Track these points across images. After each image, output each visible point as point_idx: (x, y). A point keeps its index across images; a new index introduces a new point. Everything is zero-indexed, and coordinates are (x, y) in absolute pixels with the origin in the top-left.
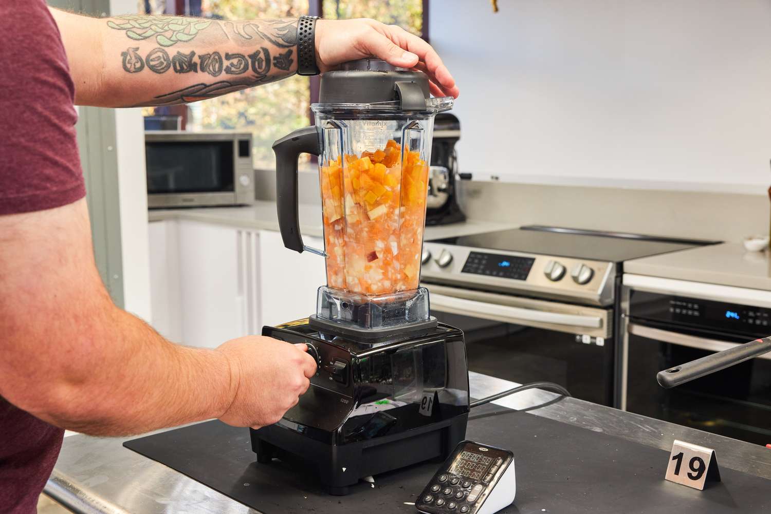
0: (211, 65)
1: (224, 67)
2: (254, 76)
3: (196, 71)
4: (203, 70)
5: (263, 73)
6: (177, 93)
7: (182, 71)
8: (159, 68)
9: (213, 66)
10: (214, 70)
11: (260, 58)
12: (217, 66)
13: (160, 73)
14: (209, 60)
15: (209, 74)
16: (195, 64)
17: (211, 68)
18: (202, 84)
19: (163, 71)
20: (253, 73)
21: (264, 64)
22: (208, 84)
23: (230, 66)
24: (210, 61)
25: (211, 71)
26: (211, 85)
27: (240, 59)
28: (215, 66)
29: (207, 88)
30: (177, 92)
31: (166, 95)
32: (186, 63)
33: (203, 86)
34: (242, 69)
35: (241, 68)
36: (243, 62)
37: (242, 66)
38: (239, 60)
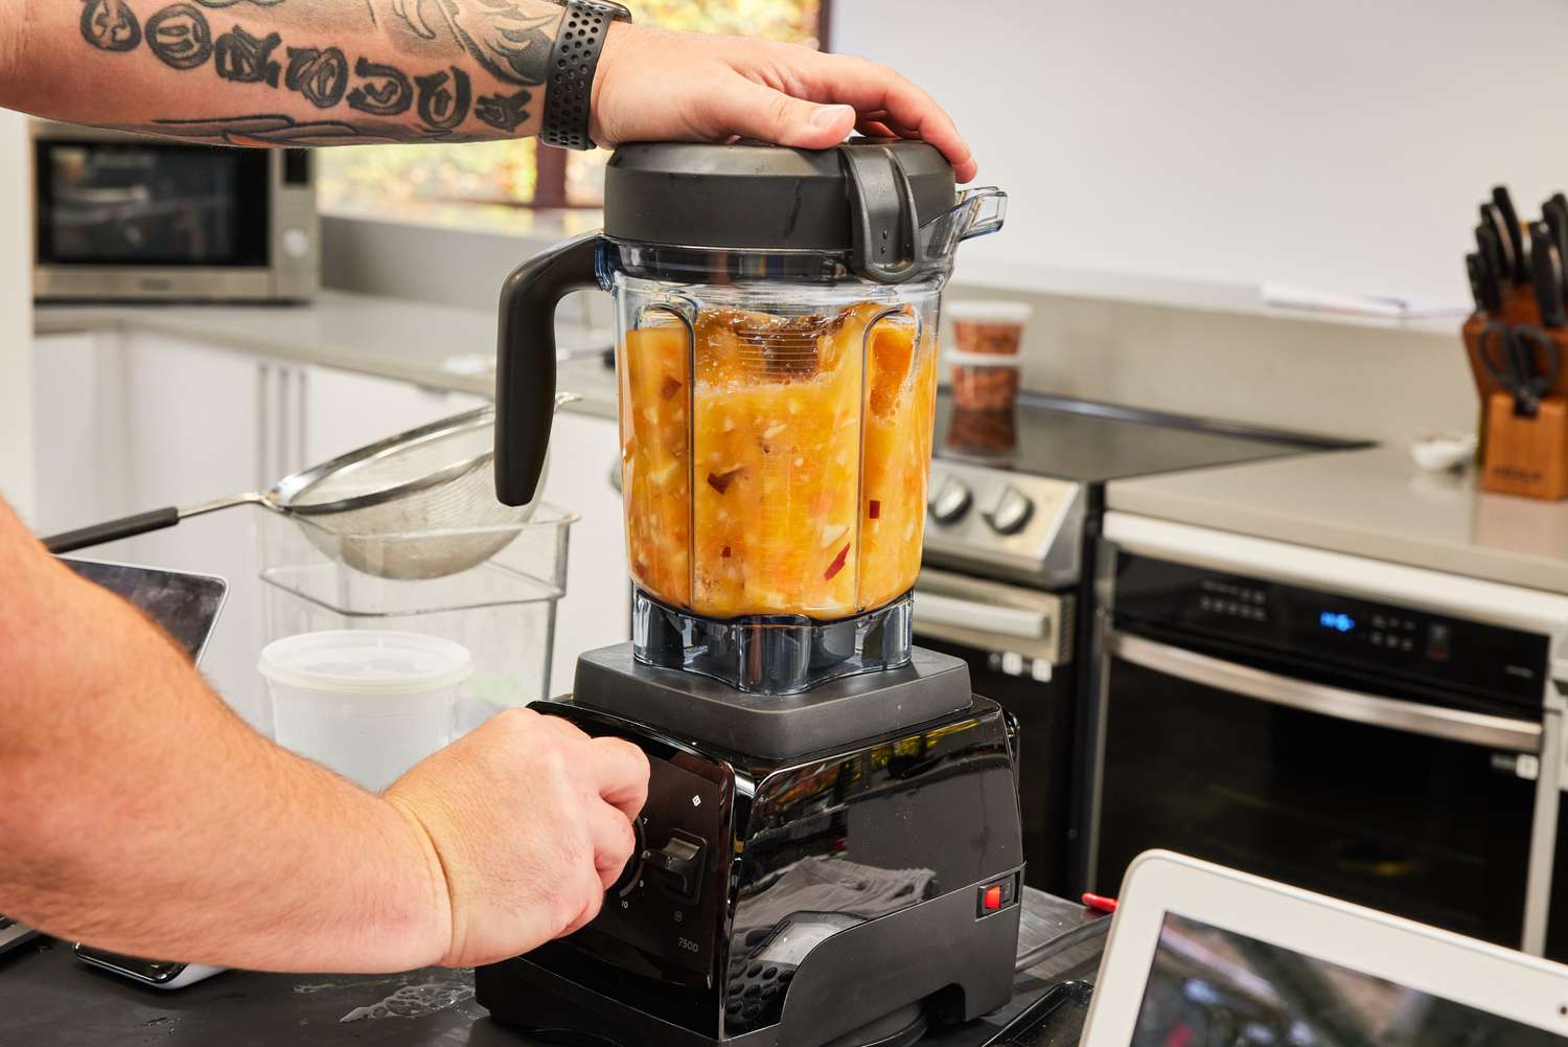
0: (316, 78)
1: (348, 90)
2: (419, 126)
3: (273, 83)
4: (292, 84)
5: (443, 125)
6: (212, 123)
7: (236, 75)
8: (179, 55)
9: (319, 83)
10: (321, 88)
11: (445, 91)
12: (331, 83)
13: (178, 68)
14: (311, 66)
15: (306, 97)
16: (276, 67)
17: (314, 85)
18: (283, 117)
19: (186, 63)
20: (418, 120)
21: (451, 105)
22: (298, 119)
23: (363, 90)
24: (315, 68)
25: (312, 92)
26: (305, 124)
27: (392, 79)
28: (325, 81)
29: (295, 129)
30: (214, 120)
31: (183, 122)
32: (251, 60)
33: (285, 122)
34: (392, 106)
35: (389, 104)
36: (399, 90)
37: (394, 99)
38: (390, 83)
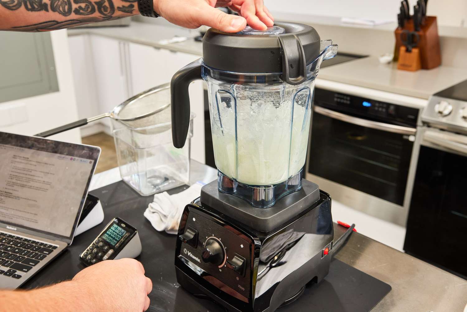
0: (61, 7)
1: (73, 9)
2: (100, 16)
3: (47, 10)
4: (54, 10)
5: (108, 15)
6: (31, 27)
7: (33, 9)
8: (11, 5)
9: (62, 7)
10: (64, 11)
11: (105, 6)
12: (66, 7)
13: (12, 10)
14: (58, 2)
15: (60, 13)
16: (46, 5)
17: (61, 9)
18: (54, 21)
19: (14, 8)
20: (99, 15)
21: (109, 10)
22: (59, 21)
23: (78, 8)
24: (60, 3)
25: (61, 12)
26: (62, 22)
27: (87, 3)
28: (64, 7)
29: (59, 24)
30: (31, 25)
31: (21, 27)
32: (37, 3)
33: (55, 23)
34: (89, 12)
35: (88, 11)
36: (90, 7)
37: (89, 10)
38: (86, 5)
